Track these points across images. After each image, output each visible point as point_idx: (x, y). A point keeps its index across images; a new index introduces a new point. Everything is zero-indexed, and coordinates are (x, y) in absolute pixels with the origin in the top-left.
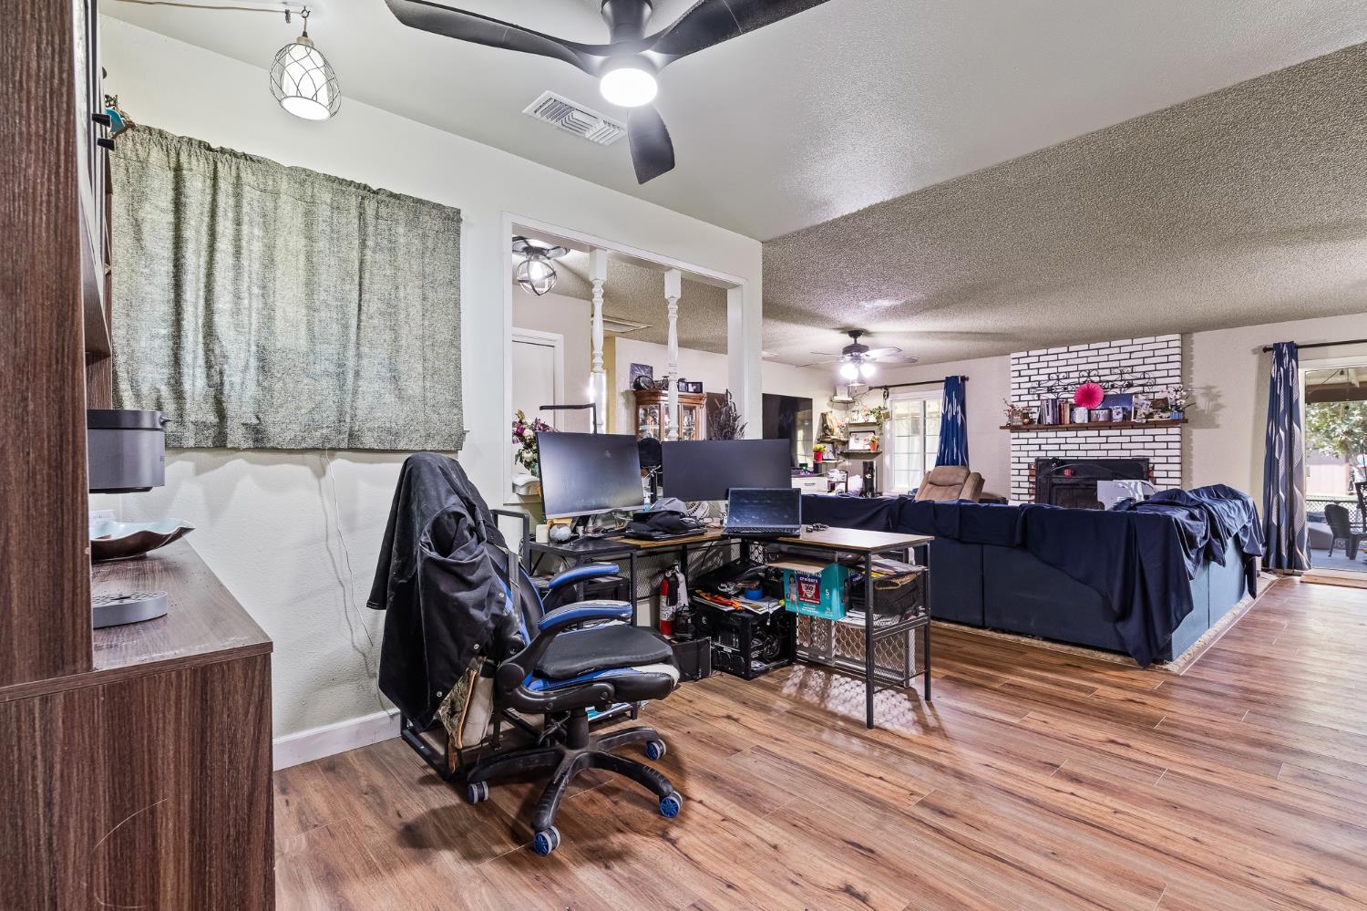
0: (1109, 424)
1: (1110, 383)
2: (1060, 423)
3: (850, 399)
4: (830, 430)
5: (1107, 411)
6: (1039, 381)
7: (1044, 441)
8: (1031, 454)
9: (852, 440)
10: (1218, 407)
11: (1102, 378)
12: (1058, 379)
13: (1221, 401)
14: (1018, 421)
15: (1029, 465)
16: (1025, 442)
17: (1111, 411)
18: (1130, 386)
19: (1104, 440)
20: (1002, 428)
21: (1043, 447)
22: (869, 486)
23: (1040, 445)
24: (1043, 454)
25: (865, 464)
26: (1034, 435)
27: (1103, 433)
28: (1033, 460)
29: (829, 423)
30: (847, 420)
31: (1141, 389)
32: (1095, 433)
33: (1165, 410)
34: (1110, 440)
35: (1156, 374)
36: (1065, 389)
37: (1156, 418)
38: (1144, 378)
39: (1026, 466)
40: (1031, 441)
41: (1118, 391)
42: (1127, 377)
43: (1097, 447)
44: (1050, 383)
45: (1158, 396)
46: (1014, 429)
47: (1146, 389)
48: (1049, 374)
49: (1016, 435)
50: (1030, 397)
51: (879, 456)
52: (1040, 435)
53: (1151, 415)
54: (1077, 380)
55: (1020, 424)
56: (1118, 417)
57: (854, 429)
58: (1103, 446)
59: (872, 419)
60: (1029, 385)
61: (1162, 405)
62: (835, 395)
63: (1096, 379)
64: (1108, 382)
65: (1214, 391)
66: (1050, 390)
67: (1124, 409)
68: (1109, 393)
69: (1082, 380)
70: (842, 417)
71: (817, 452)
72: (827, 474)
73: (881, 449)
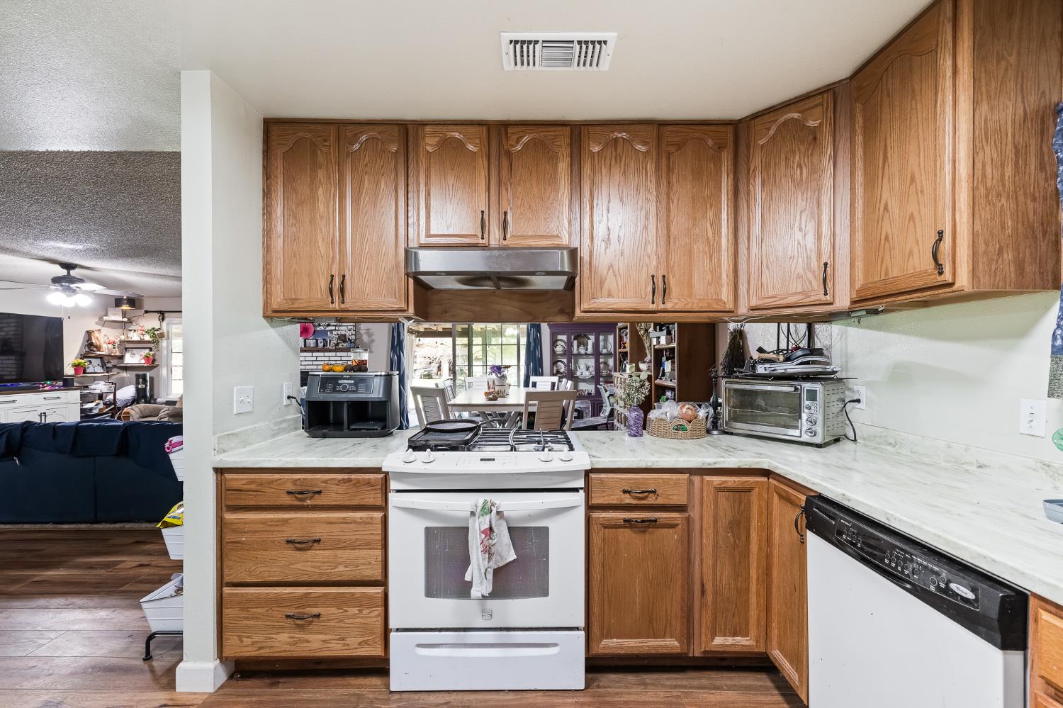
0: (316, 349)
3: (125, 320)
4: (96, 347)
5: (315, 341)
9: (127, 355)
10: (373, 341)
13: (374, 337)
17: (317, 341)
19: (315, 359)
22: (141, 395)
25: (138, 377)
27: (315, 354)
29: (94, 341)
30: (123, 338)
31: (334, 328)
32: (310, 354)
33: (345, 341)
34: (318, 359)
37: (340, 346)
41: (322, 328)
43: (311, 363)
45: (343, 333)
51: (157, 368)
53: (337, 344)
56: (321, 345)
57: (126, 346)
58: (315, 363)
59: (147, 338)
62: (106, 315)
65: (371, 331)
67: (324, 340)
68: (318, 329)
70: (114, 335)
71: (77, 367)
72: (87, 387)
73: (156, 363)
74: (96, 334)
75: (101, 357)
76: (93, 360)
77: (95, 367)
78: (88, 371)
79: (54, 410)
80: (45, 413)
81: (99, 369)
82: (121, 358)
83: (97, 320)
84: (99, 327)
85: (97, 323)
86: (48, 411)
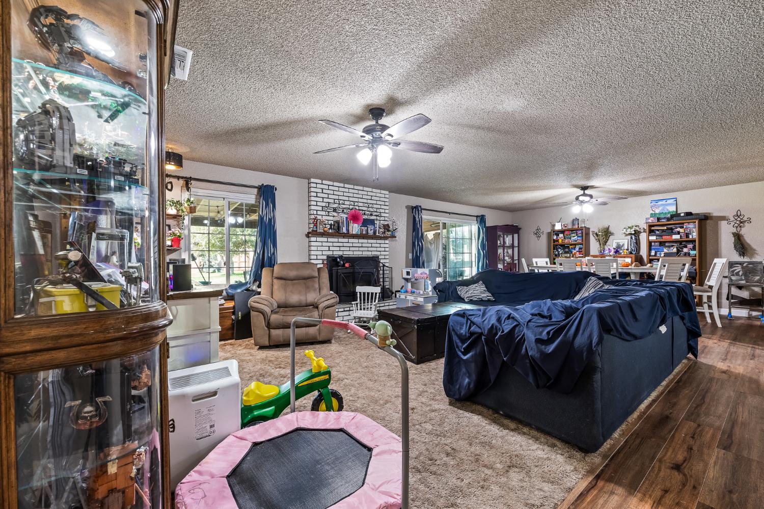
0: (365, 236)
1: (363, 212)
5: (365, 228)
6: (329, 203)
7: (331, 244)
8: (324, 253)
11: (360, 208)
12: (339, 204)
14: (321, 229)
15: (323, 260)
16: (320, 244)
17: (367, 228)
18: (371, 215)
21: (331, 248)
23: (329, 247)
24: (330, 253)
26: (326, 240)
27: (363, 241)
28: (325, 257)
31: (376, 217)
32: (359, 241)
33: (388, 230)
35: (382, 211)
36: (343, 211)
37: (386, 234)
38: (376, 212)
39: (321, 262)
40: (324, 244)
41: (367, 217)
42: (371, 209)
44: (335, 206)
47: (378, 218)
48: (334, 199)
50: (323, 213)
52: (330, 240)
53: (384, 233)
54: (348, 206)
55: (322, 231)
56: (371, 233)
58: (361, 249)
60: (324, 204)
61: (386, 227)
63: (357, 208)
64: (363, 210)
66: (335, 210)
67: (373, 228)
69: (351, 207)
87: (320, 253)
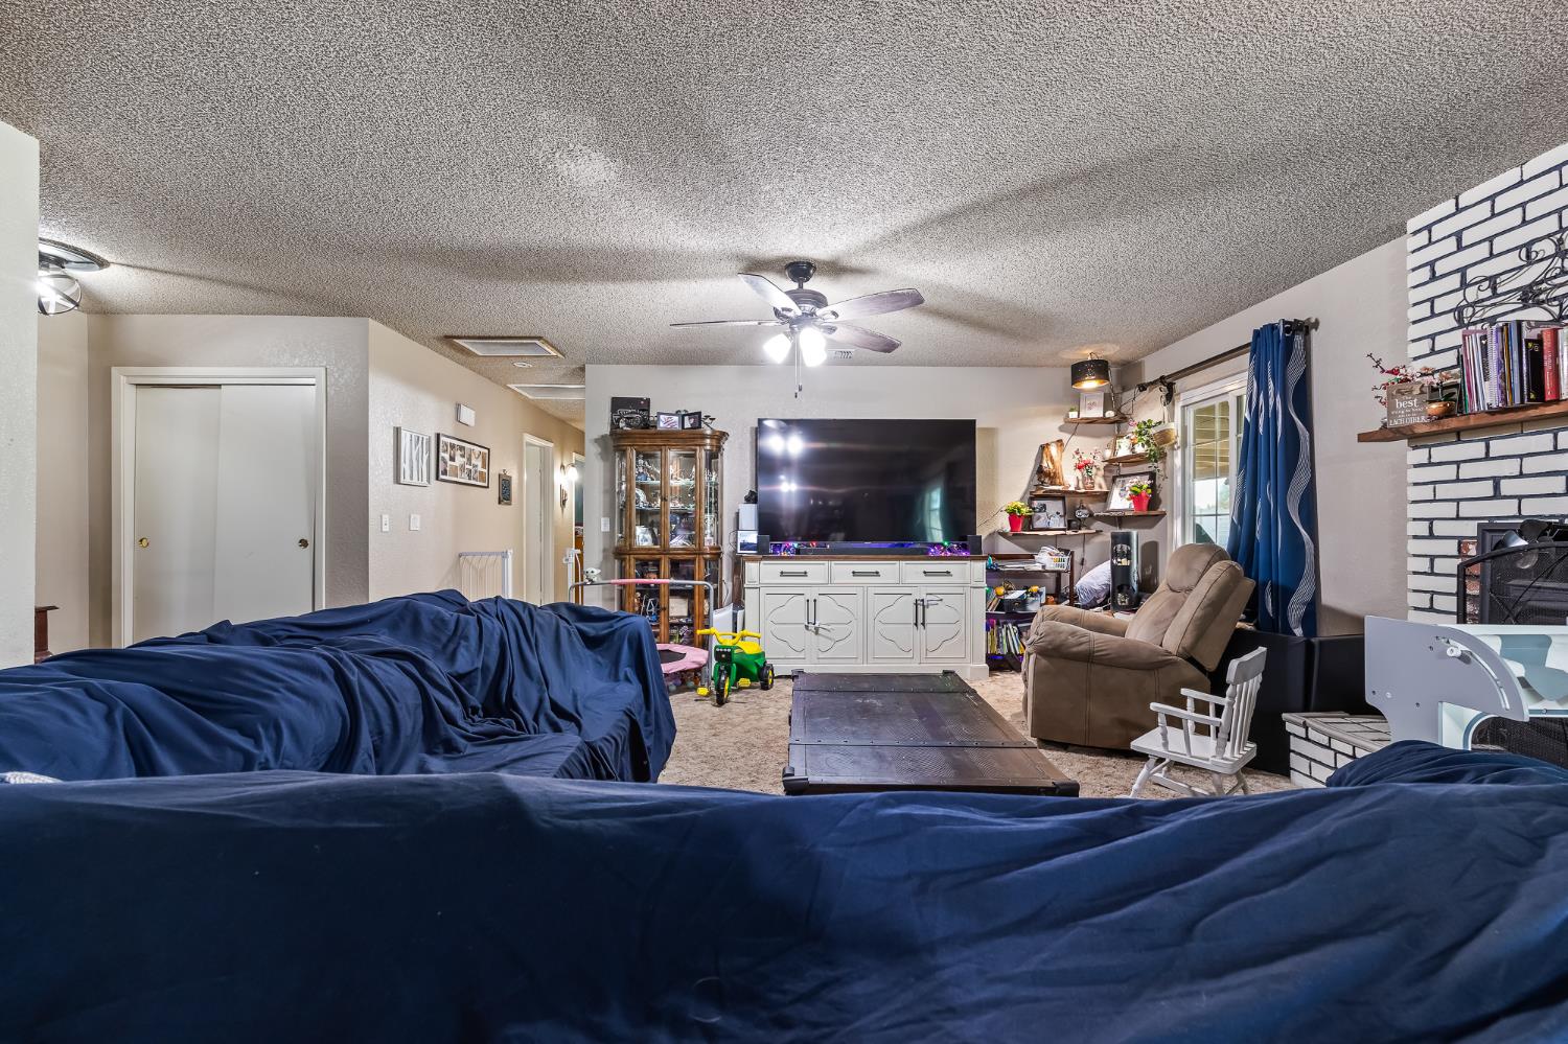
2: (1541, 399)
3: (1110, 414)
8: (1467, 509)
9: (1116, 492)
14: (1415, 412)
15: (1462, 542)
16: (1449, 472)
20: (1364, 438)
23: (1496, 481)
25: (1117, 540)
26: (1477, 449)
28: (1470, 529)
30: (1108, 454)
39: (1451, 547)
40: (1467, 471)
46: (1415, 439)
49: (1421, 455)
51: (1162, 521)
52: (1498, 447)
55: (1427, 419)
57: (1115, 469)
59: (1141, 448)
70: (1094, 449)
71: (1014, 517)
72: (1032, 557)
73: (1162, 509)
74: (1053, 450)
75: (1061, 496)
76: (1049, 503)
77: (1052, 518)
78: (1037, 524)
79: (941, 597)
80: (923, 600)
81: (1058, 523)
82: (1104, 497)
83: (1062, 423)
84: (1065, 437)
85: (1061, 429)
86: (930, 597)
87: (1449, 510)
